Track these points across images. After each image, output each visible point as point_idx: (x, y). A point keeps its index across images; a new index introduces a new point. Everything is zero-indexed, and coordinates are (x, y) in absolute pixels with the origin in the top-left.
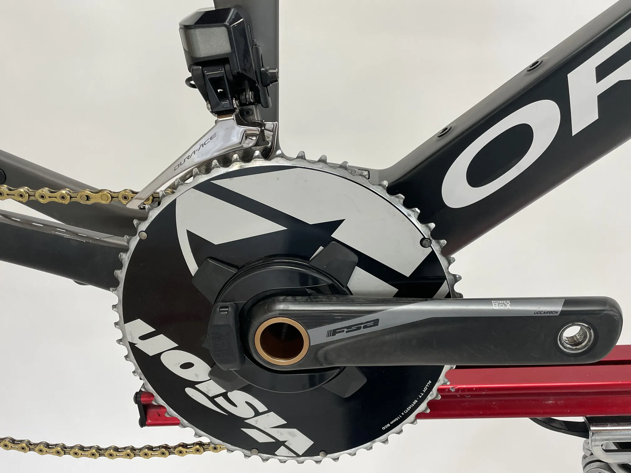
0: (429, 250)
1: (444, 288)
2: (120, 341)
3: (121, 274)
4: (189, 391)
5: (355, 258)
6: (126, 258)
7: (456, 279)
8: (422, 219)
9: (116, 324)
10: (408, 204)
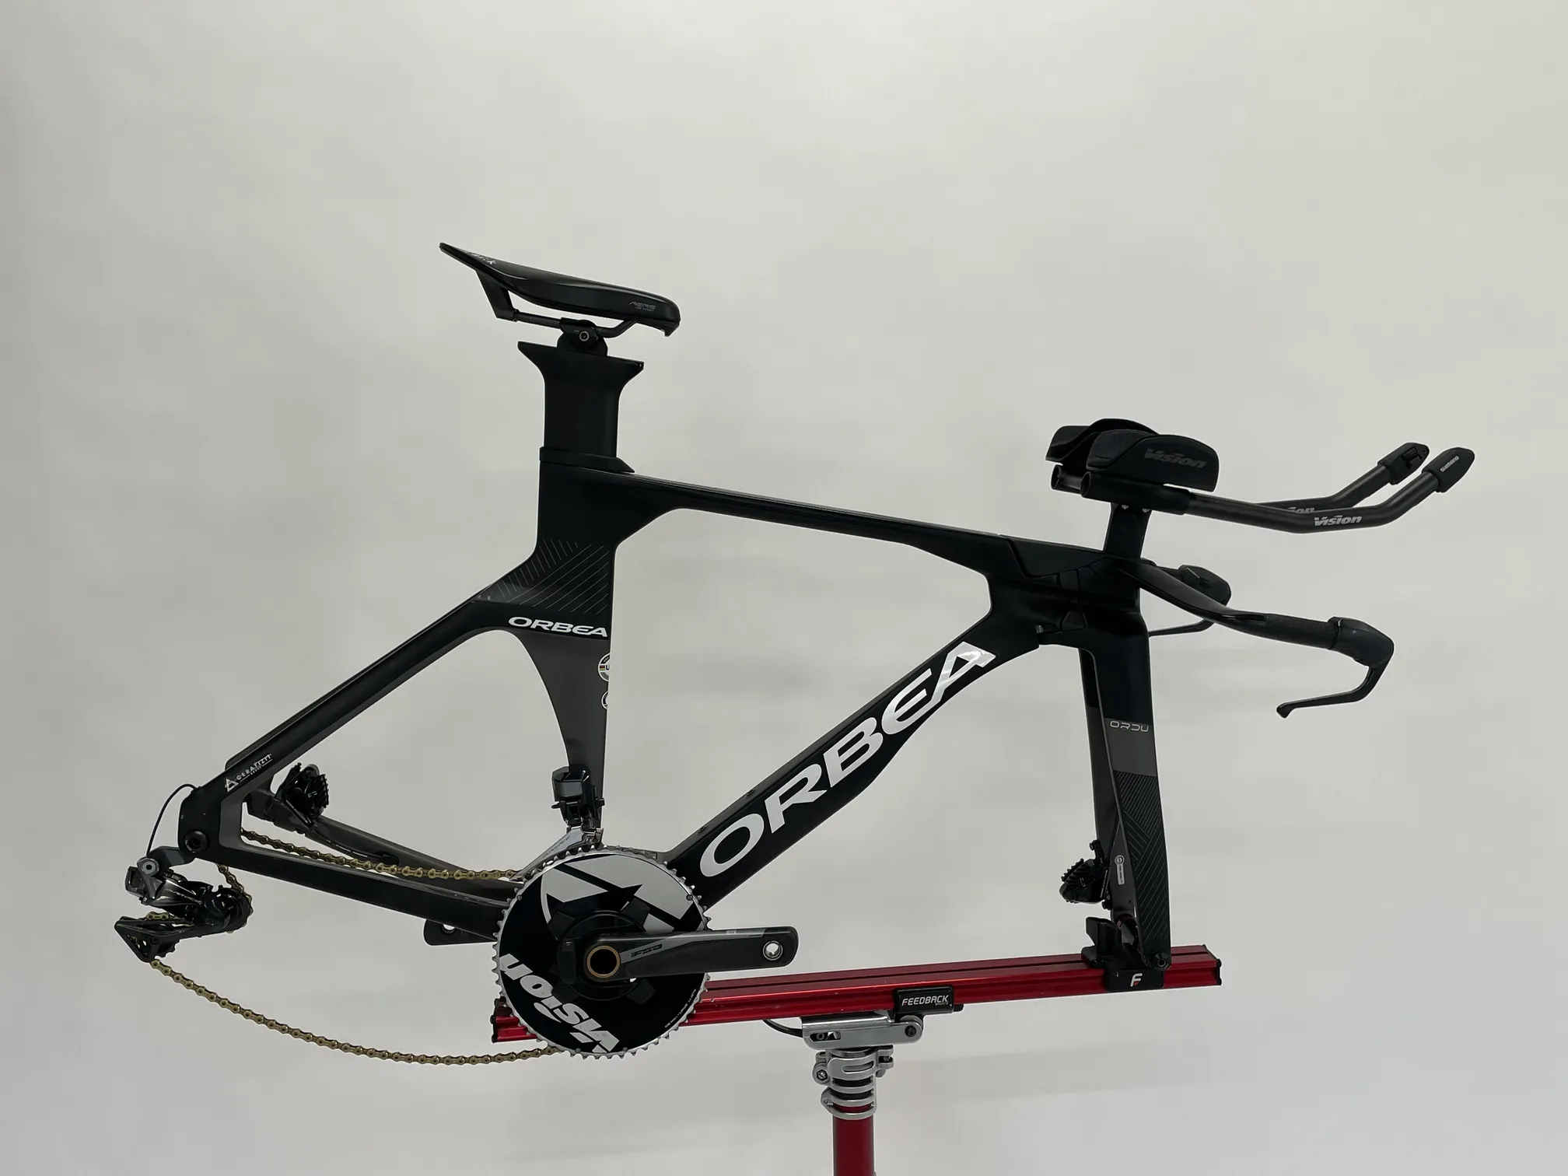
0: (691, 902)
1: (701, 926)
2: (494, 970)
3: (502, 924)
4: (537, 1005)
5: (649, 909)
6: (507, 913)
7: (708, 919)
8: (688, 883)
9: (493, 958)
10: (679, 875)
